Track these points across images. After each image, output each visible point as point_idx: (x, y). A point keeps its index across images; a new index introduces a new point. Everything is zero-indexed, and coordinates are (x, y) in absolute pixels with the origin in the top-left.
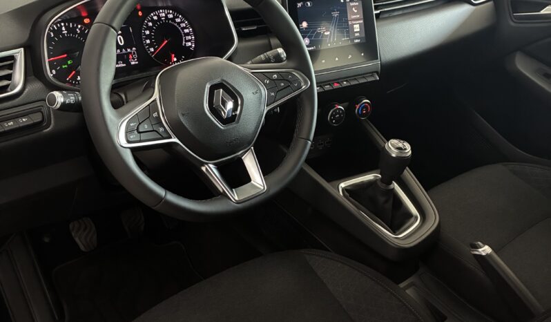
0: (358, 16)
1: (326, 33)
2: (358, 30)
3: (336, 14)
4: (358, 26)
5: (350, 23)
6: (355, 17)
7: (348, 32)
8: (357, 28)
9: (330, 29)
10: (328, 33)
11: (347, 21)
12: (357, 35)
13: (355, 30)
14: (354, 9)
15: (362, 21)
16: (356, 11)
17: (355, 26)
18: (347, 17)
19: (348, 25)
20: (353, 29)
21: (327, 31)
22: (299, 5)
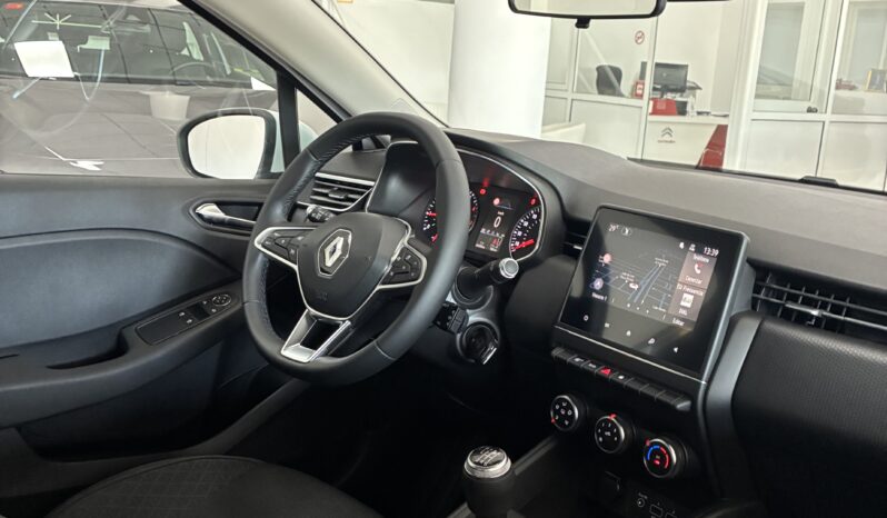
0: (700, 282)
1: (631, 285)
2: (689, 305)
3: (661, 263)
4: (691, 297)
5: (679, 287)
6: (693, 280)
7: (669, 300)
8: (688, 301)
9: (642, 282)
10: (636, 287)
11: (675, 282)
12: (684, 312)
13: (683, 303)
14: (696, 266)
15: (702, 294)
16: (698, 272)
17: (685, 295)
18: (678, 276)
19: (674, 289)
20: (680, 299)
21: (635, 282)
22: (613, 228)
